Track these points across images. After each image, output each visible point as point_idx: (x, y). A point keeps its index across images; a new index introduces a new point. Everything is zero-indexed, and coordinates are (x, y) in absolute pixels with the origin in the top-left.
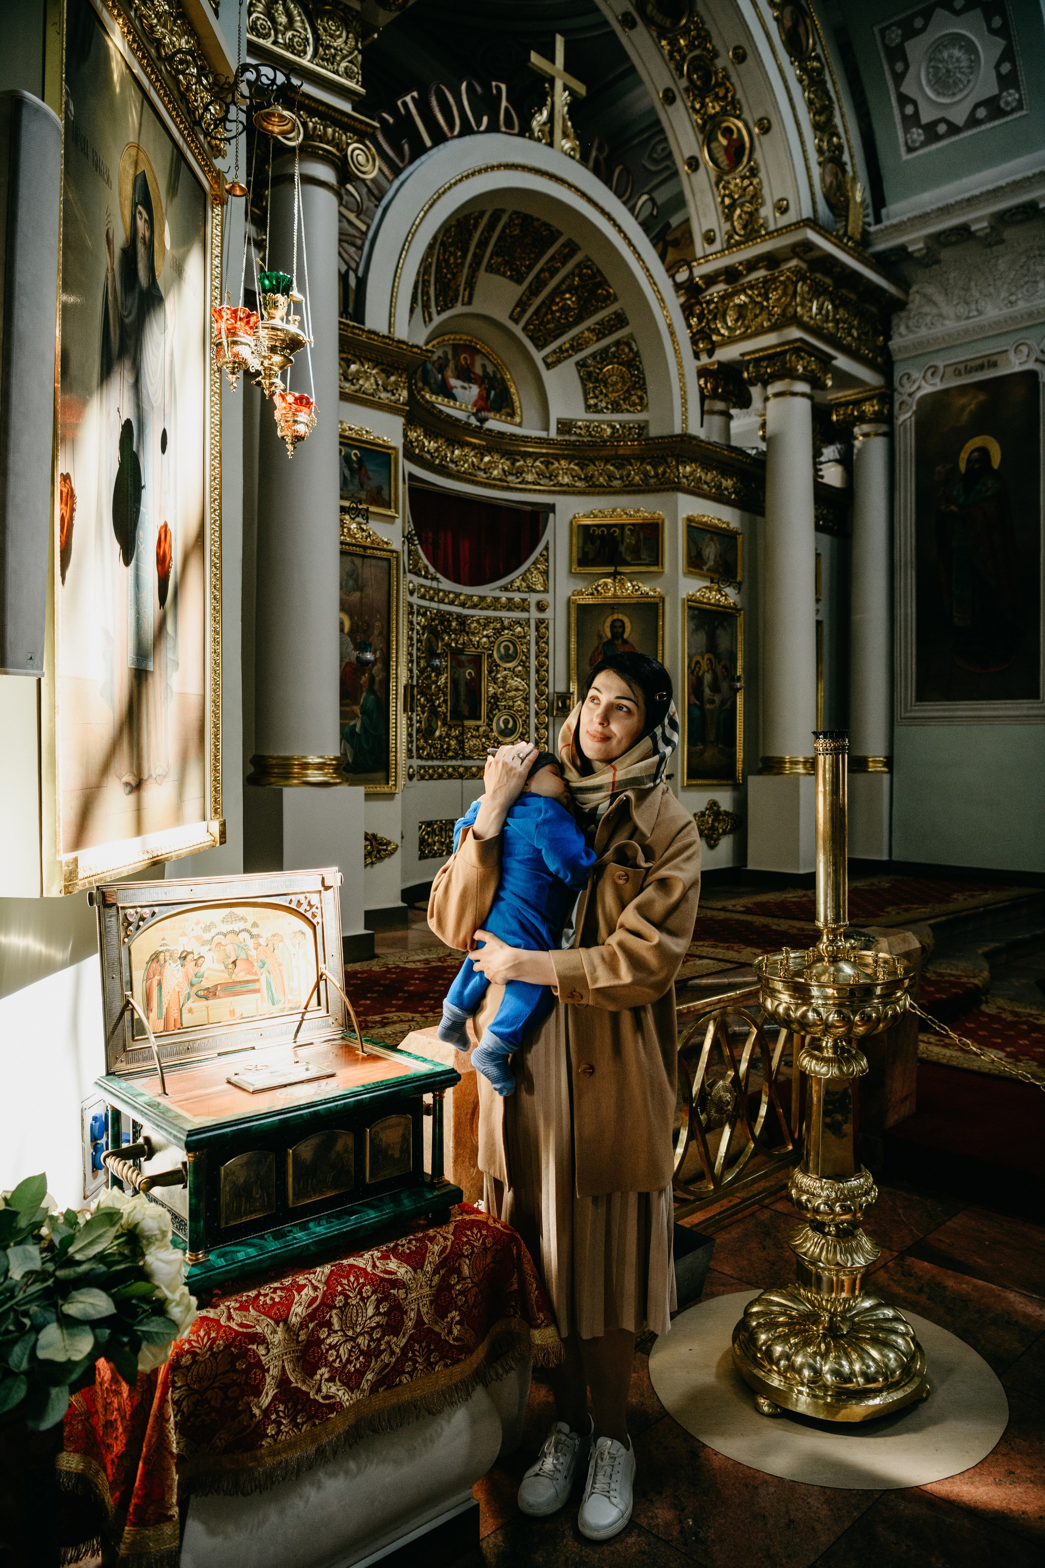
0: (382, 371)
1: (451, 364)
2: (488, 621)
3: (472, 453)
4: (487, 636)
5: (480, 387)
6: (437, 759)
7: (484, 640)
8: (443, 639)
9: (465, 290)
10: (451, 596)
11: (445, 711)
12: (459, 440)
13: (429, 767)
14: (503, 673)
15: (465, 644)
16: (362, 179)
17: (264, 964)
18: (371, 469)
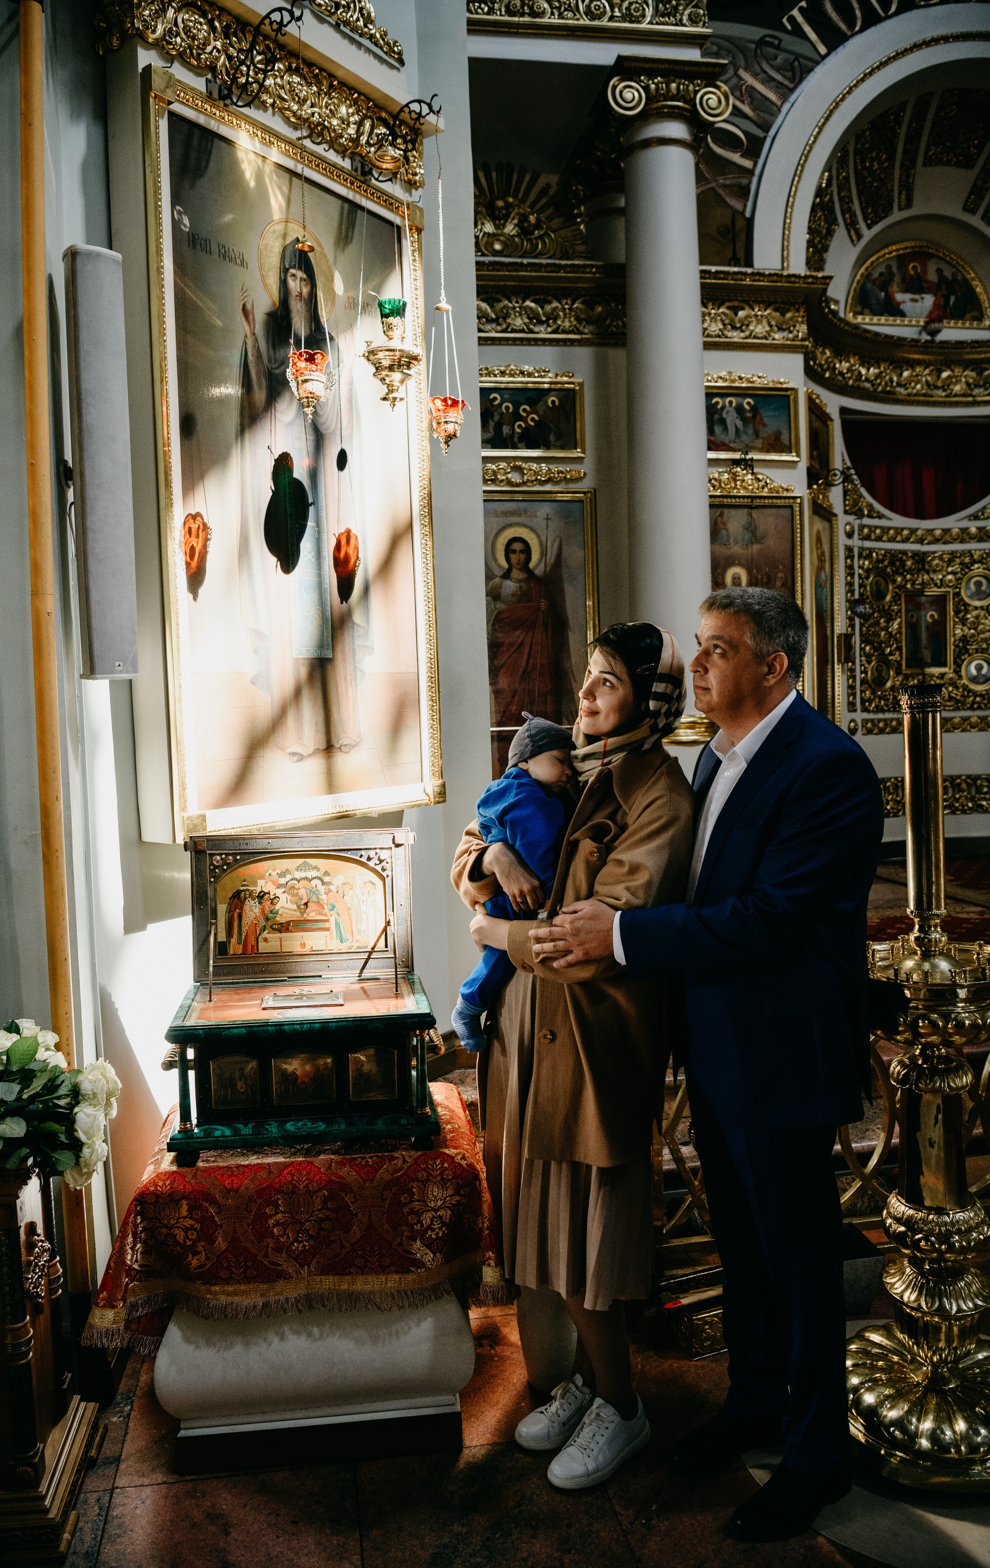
0: (776, 310)
1: (897, 278)
2: (953, 555)
3: (927, 371)
4: (952, 573)
5: (935, 295)
6: (889, 711)
7: (950, 577)
8: (894, 581)
9: (900, 193)
10: (906, 532)
11: (899, 659)
12: (909, 359)
13: (880, 720)
14: (975, 613)
15: (923, 583)
16: (714, 123)
17: (334, 907)
18: (767, 414)
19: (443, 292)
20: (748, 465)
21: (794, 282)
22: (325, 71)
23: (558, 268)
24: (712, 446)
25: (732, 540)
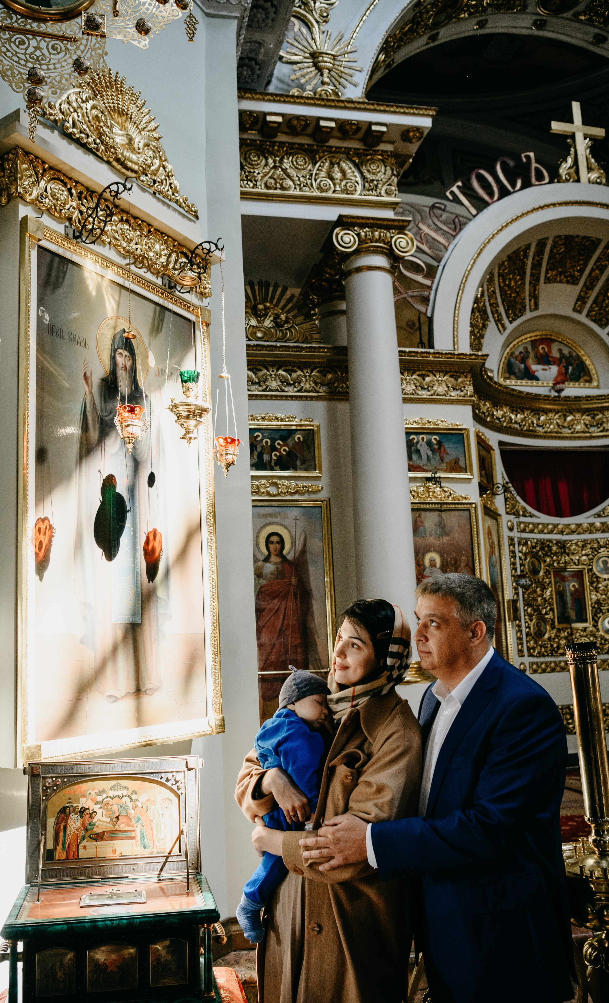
0: (451, 376)
1: (532, 355)
2: (585, 543)
3: (557, 416)
4: (587, 555)
5: (559, 366)
6: (548, 655)
7: (584, 558)
8: (545, 561)
9: (530, 301)
10: (550, 527)
11: (552, 617)
12: (544, 409)
13: (542, 663)
14: (604, 583)
15: (565, 562)
16: (404, 257)
17: (139, 820)
18: (447, 445)
19: (224, 365)
20: (437, 481)
21: (463, 359)
22: (145, 222)
23: (301, 349)
24: (411, 468)
25: (428, 534)
